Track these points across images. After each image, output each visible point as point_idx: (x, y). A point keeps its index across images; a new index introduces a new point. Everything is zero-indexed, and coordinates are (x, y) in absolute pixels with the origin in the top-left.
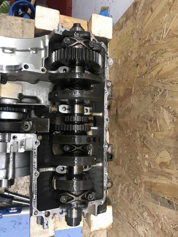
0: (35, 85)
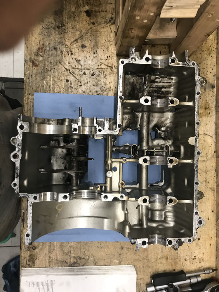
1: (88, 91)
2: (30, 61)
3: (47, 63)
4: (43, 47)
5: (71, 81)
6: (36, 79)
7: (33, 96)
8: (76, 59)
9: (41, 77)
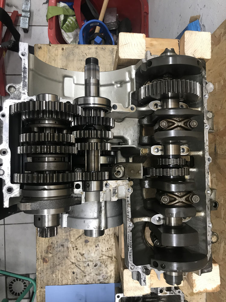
0: (121, 123)
1: (92, 280)
2: (41, 258)
3: (55, 259)
4: (52, 245)
5: (77, 272)
6: (47, 274)
7: (44, 289)
8: (81, 253)
9: (51, 271)
